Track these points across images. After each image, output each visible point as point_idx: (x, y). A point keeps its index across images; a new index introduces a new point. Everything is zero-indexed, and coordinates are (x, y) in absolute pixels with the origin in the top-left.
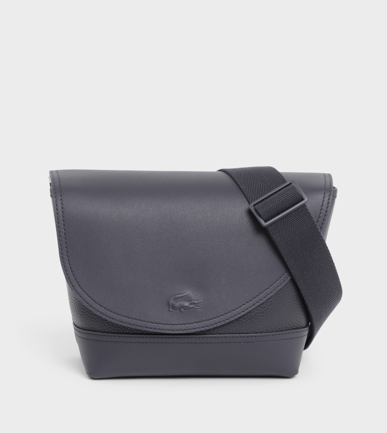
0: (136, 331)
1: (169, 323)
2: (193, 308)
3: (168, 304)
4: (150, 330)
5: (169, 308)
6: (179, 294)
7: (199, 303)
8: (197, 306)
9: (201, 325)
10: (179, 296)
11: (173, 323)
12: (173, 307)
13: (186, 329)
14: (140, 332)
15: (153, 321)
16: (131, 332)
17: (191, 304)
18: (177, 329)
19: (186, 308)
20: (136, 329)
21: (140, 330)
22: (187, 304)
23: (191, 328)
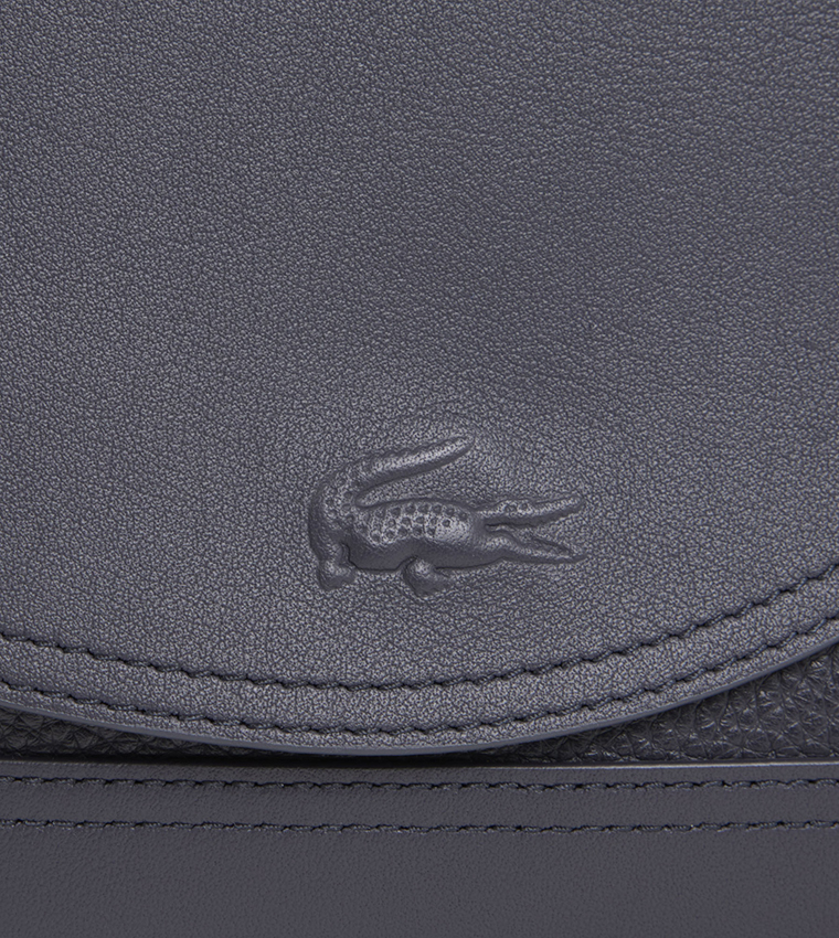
0: (59, 737)
1: (320, 675)
2: (505, 554)
3: (315, 522)
4: (176, 729)
5: (323, 557)
6: (400, 453)
7: (553, 517)
8: (541, 543)
9: (574, 693)
10: (396, 464)
11: (351, 672)
12: (356, 552)
13: (456, 716)
14: (86, 742)
15: (195, 663)
16: (18, 743)
17: (489, 527)
18: (387, 720)
19: (446, 556)
20: (61, 723)
21: (85, 730)
22: (456, 529)
23: (491, 713)
